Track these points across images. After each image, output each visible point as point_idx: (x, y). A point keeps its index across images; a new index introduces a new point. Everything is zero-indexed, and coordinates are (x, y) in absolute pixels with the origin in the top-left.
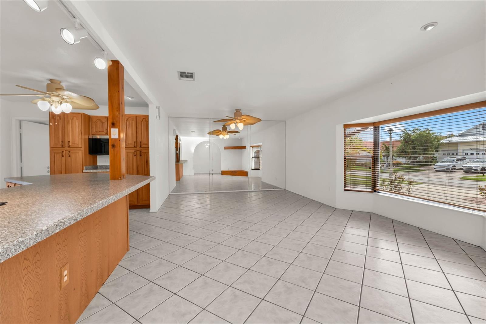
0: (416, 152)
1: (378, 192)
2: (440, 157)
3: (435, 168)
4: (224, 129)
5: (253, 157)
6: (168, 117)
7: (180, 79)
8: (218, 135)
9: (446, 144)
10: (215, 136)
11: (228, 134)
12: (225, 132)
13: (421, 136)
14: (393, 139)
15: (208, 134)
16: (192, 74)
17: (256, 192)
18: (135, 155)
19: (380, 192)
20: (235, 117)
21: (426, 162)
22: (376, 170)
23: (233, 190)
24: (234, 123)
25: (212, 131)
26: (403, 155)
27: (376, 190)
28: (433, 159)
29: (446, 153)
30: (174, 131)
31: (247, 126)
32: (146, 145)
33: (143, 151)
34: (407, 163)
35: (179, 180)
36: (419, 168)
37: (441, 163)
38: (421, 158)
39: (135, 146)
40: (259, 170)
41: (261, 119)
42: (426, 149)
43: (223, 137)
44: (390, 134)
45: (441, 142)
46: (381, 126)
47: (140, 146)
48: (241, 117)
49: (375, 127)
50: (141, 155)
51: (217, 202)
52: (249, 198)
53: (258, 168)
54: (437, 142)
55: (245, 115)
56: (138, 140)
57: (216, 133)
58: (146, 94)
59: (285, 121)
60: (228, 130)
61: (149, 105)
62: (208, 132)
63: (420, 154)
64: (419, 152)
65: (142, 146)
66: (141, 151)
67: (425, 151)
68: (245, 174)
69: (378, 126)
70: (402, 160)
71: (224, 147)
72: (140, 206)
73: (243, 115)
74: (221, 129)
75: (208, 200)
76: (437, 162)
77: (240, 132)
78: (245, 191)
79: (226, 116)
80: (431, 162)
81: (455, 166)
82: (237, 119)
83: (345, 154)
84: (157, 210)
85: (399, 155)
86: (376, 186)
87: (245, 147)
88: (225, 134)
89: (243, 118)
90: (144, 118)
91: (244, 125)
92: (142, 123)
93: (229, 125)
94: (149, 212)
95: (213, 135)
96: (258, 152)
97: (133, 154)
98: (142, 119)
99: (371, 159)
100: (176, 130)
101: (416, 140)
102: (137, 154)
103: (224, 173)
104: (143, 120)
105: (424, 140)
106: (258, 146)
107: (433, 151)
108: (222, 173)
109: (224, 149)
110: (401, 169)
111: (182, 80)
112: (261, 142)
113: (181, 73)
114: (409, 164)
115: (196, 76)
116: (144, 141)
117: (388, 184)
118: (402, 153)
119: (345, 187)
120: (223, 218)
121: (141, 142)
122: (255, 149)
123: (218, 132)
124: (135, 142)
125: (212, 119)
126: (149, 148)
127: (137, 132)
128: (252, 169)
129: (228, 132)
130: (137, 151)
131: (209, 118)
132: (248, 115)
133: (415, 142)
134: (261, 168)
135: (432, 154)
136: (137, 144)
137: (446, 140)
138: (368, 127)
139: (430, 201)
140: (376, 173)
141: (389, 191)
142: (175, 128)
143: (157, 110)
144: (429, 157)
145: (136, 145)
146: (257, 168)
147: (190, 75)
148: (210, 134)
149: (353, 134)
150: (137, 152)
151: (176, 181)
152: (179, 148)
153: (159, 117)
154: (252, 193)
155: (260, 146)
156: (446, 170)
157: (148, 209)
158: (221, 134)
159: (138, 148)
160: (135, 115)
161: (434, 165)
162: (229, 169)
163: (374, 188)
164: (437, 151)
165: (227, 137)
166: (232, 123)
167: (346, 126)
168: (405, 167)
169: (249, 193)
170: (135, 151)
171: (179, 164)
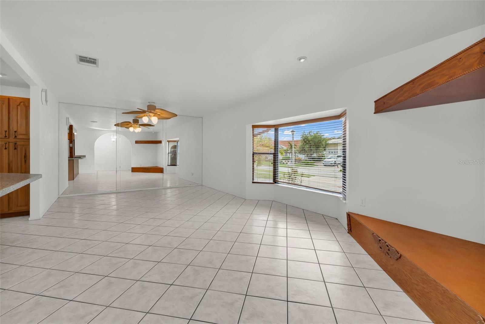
0: (311, 150)
1: (278, 183)
2: (327, 154)
3: (323, 164)
4: (136, 121)
5: (170, 152)
6: (59, 102)
7: (78, 63)
8: (128, 128)
9: (331, 144)
10: (124, 128)
11: (139, 127)
12: (137, 124)
13: (315, 137)
14: (295, 139)
15: (115, 125)
16: (95, 60)
17: (172, 189)
18: (6, 149)
19: (279, 183)
20: (148, 110)
21: (318, 158)
22: (276, 165)
23: (146, 188)
24: (147, 116)
25: (120, 123)
26: (303, 152)
27: (276, 182)
28: (323, 156)
29: (331, 151)
30: (68, 120)
31: (162, 120)
32: (25, 136)
33: (19, 143)
34: (305, 159)
35: (73, 180)
36: (313, 163)
37: (327, 159)
38: (315, 155)
39: (6, 137)
40: (176, 166)
41: (177, 114)
42: (318, 148)
43: (134, 130)
44: (293, 134)
45: (327, 143)
46: (280, 128)
47: (14, 136)
48: (155, 110)
49: (275, 129)
50: (15, 149)
51: (126, 202)
52: (163, 195)
53: (175, 164)
54: (325, 142)
55: (159, 109)
56: (11, 128)
57: (126, 125)
58: (28, 74)
59: (202, 118)
60: (140, 123)
61: (31, 87)
62: (116, 124)
63: (314, 152)
64: (313, 150)
65: (17, 137)
66: (16, 144)
67: (317, 150)
68: (160, 170)
69: (277, 128)
70: (302, 157)
71: (136, 141)
72: (12, 213)
73: (158, 109)
74: (132, 122)
75: (114, 200)
76: (325, 159)
77: (154, 126)
78: (159, 188)
79: (138, 108)
80: (322, 159)
81: (335, 162)
82: (151, 112)
83: (253, 151)
84: (41, 217)
85: (300, 152)
86: (276, 178)
87: (160, 142)
88: (136, 127)
89: (157, 112)
90: (21, 102)
91: (159, 119)
92: (19, 107)
93: (142, 117)
94: (28, 220)
95: (121, 127)
96: (175, 147)
97: (3, 146)
98: (19, 102)
99: (272, 155)
100: (69, 118)
101: (311, 140)
102: (9, 147)
103: (134, 170)
104: (19, 105)
105: (316, 140)
106: (175, 141)
107: (322, 150)
108: (132, 170)
109: (136, 143)
110: (302, 164)
111: (80, 64)
112: (178, 137)
113: (80, 56)
114: (307, 160)
115: (100, 63)
116: (22, 130)
117: (287, 176)
118: (302, 151)
119: (253, 180)
120: (132, 217)
121: (15, 132)
122: (172, 144)
123: (128, 125)
124: (6, 131)
125: (120, 109)
126: (29, 139)
127: (9, 118)
128: (168, 165)
129: (140, 125)
130: (9, 142)
131: (116, 108)
132: (164, 110)
133: (311, 142)
134: (178, 164)
135: (322, 152)
136: (9, 134)
137: (331, 141)
138: (270, 128)
139: (308, 188)
140: (276, 167)
141: (287, 182)
142: (68, 116)
143: (44, 94)
144: (320, 155)
145: (7, 135)
146: (173, 164)
147: (92, 60)
148: (117, 126)
149: (260, 134)
150: (9, 145)
151: (69, 180)
152: (74, 140)
153: (46, 101)
154: (167, 191)
155: (177, 142)
156: (330, 165)
157: (26, 217)
158: (131, 126)
159: (12, 139)
160: (7, 96)
161: (323, 161)
162: (141, 166)
163: (275, 180)
164: (325, 150)
165: (139, 130)
166: (144, 116)
167: (254, 127)
168: (304, 162)
169: (163, 190)
170: (6, 143)
171: (73, 160)
